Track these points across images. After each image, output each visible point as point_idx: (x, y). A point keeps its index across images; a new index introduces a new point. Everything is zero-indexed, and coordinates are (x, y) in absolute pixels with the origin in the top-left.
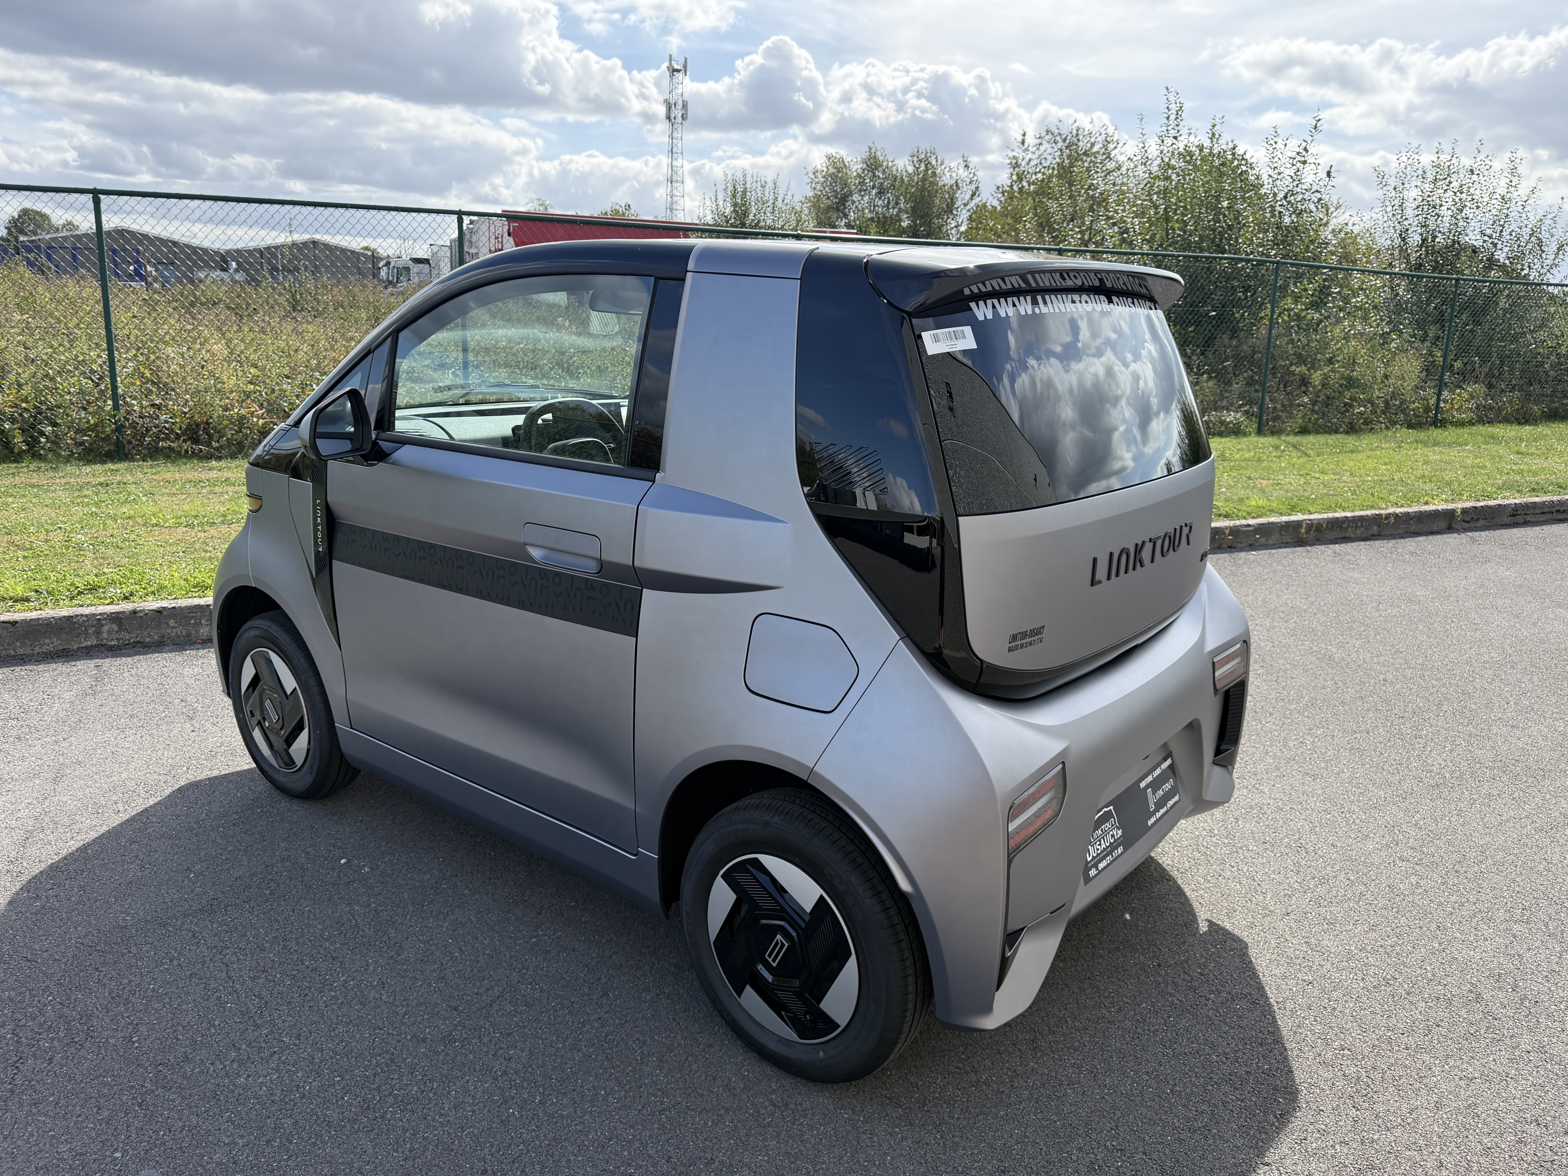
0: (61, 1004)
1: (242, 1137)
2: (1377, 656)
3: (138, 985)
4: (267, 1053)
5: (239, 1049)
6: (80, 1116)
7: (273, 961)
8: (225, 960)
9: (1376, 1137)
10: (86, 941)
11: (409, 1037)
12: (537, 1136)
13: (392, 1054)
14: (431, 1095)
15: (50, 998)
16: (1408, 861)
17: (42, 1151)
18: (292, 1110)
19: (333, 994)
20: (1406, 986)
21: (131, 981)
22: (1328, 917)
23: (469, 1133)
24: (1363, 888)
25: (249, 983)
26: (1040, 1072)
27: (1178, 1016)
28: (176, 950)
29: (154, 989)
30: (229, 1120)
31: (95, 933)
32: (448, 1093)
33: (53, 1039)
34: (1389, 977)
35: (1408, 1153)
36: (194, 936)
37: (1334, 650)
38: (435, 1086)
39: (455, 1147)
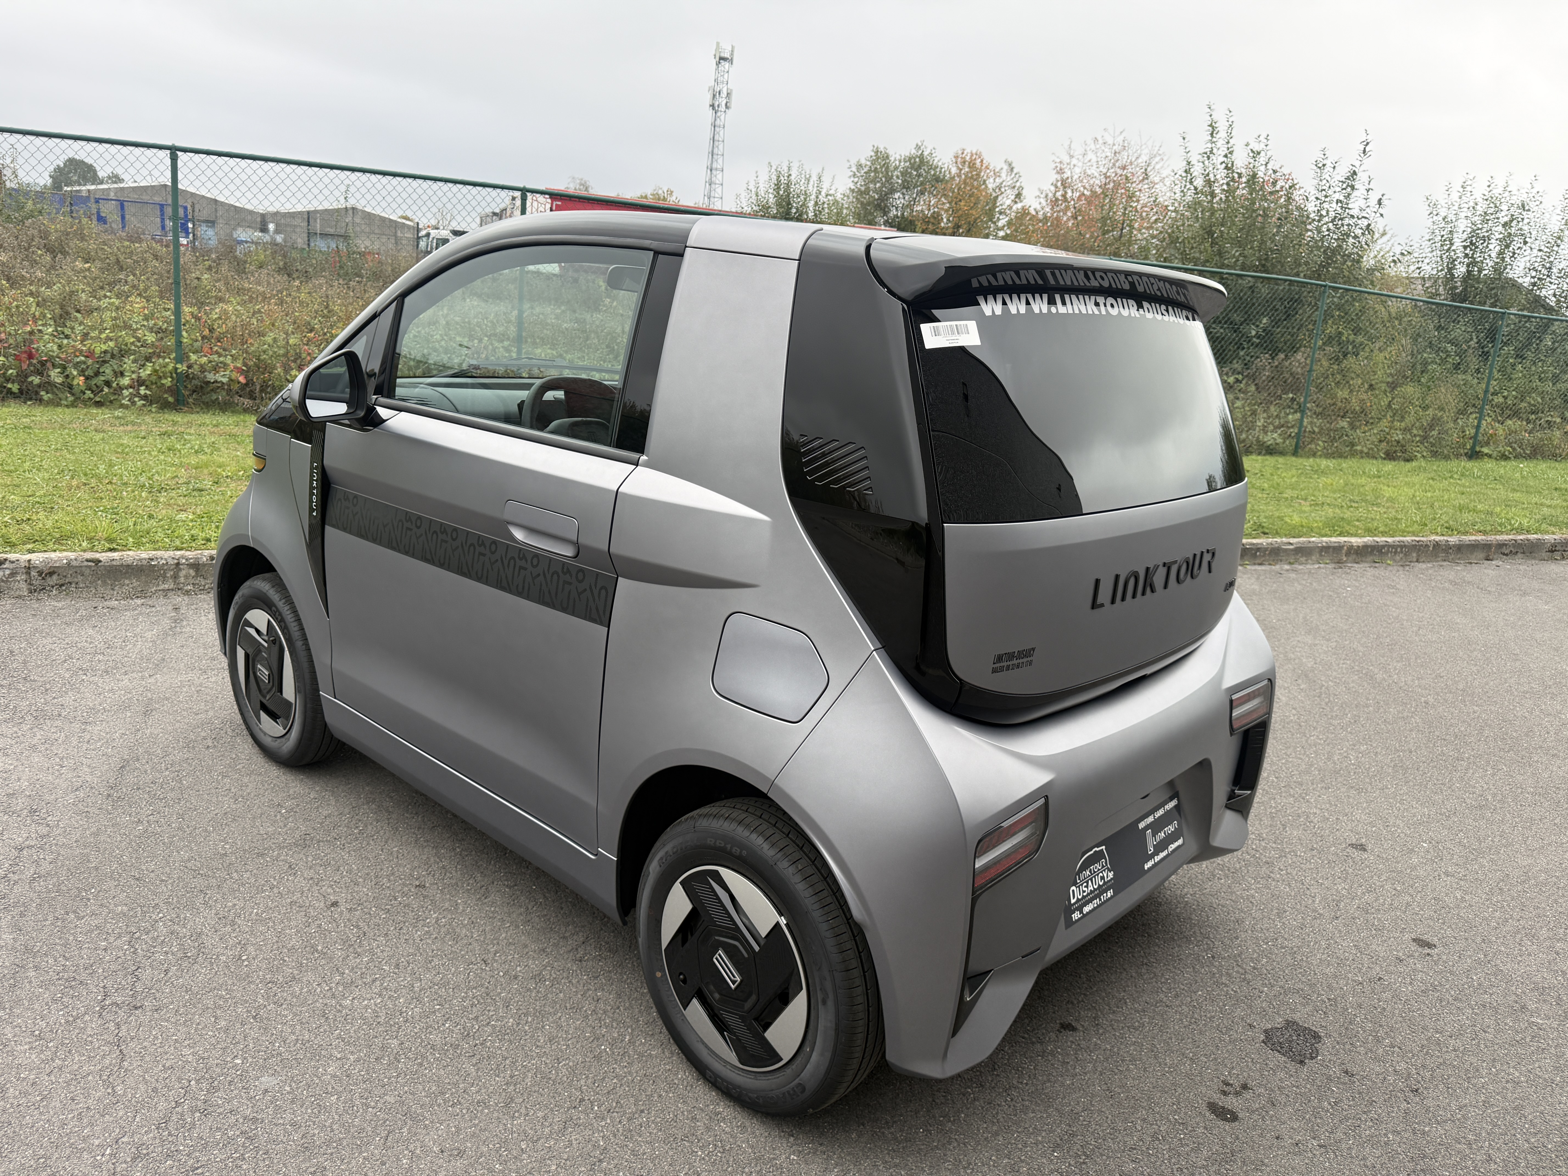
0: (171, 921)
1: (352, 1053)
2: (1418, 679)
3: (243, 908)
4: (369, 979)
5: (343, 973)
6: (198, 1024)
7: (367, 895)
8: (321, 891)
9: (1427, 1129)
10: (189, 865)
11: (501, 974)
12: (630, 1073)
13: (487, 988)
14: (527, 1028)
15: (161, 915)
16: (1453, 876)
17: (166, 1053)
18: (398, 1032)
19: (426, 929)
20: (1453, 993)
21: (235, 905)
22: (1376, 923)
23: (565, 1065)
24: (1408, 898)
25: (346, 915)
26: (1104, 1047)
27: (1232, 1005)
28: (275, 879)
29: (257, 914)
30: (339, 1037)
31: (196, 857)
32: (543, 1027)
33: (166, 953)
34: (1436, 983)
35: (1458, 1146)
36: (290, 866)
37: (1376, 671)
38: (530, 1019)
39: (553, 1077)
